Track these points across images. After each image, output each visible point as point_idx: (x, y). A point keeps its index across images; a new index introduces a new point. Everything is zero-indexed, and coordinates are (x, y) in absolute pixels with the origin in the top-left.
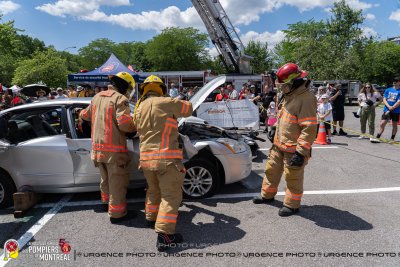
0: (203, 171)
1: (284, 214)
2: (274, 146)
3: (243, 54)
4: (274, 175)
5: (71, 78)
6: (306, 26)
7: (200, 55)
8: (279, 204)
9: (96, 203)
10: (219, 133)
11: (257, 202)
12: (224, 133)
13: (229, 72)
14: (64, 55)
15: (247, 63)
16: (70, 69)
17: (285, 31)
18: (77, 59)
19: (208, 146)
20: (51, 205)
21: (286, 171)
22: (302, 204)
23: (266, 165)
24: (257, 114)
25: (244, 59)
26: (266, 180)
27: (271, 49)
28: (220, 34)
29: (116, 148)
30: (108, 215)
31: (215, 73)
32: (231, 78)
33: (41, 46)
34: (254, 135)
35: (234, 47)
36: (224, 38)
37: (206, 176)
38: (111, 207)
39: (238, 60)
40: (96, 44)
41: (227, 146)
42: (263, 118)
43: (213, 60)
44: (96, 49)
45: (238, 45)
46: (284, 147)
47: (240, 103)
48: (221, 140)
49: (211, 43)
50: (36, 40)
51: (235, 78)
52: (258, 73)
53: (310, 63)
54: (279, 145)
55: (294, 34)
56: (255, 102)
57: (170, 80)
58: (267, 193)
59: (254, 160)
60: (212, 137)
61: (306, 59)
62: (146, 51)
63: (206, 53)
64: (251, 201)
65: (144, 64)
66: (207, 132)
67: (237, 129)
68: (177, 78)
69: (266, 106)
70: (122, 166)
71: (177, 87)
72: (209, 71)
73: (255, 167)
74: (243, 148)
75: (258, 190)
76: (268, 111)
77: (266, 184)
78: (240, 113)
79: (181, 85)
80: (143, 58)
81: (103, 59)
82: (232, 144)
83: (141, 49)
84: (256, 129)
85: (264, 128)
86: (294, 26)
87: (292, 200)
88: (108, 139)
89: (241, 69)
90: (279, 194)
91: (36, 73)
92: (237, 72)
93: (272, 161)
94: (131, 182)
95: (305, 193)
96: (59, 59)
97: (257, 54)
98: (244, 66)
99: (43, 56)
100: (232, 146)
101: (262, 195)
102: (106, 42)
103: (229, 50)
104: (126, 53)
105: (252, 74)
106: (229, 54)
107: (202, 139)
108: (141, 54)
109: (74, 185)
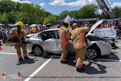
0: (94, 51)
3: (111, 11)
5: (57, 22)
7: (95, 13)
10: (100, 39)
12: (102, 39)
13: (106, 18)
14: (56, 16)
16: (57, 20)
18: (59, 17)
25: (112, 13)
28: (103, 5)
31: (100, 19)
32: (106, 20)
33: (50, 14)
35: (108, 9)
36: (104, 7)
37: (94, 52)
39: (109, 14)
40: (64, 12)
43: (100, 14)
45: (109, 8)
47: (109, 29)
48: (100, 41)
49: (99, 8)
50: (49, 12)
51: (108, 20)
57: (85, 22)
59: (112, 49)
60: (97, 40)
62: (78, 13)
63: (98, 12)
65: (77, 17)
66: (96, 39)
67: (108, 37)
68: (87, 21)
72: (98, 18)
79: (88, 23)
80: (77, 15)
81: (65, 16)
83: (76, 12)
84: (115, 38)
89: (110, 17)
91: (49, 21)
92: (108, 17)
96: (54, 17)
98: (112, 16)
99: (50, 17)
100: (104, 43)
102: (66, 11)
103: (106, 10)
104: (72, 14)
106: (106, 12)
107: (94, 41)
108: (77, 14)
109: (57, 52)
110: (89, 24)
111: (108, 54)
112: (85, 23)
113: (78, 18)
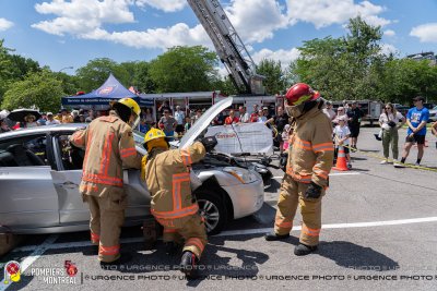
0: (209, 204)
1: (300, 253)
2: (286, 176)
3: (255, 74)
4: (288, 209)
5: (65, 101)
6: (323, 43)
7: (209, 74)
8: (295, 241)
9: (86, 244)
10: (227, 161)
11: (270, 238)
12: (233, 160)
13: (241, 93)
14: (60, 76)
15: (259, 83)
16: (66, 91)
17: (301, 49)
18: (75, 81)
19: (213, 176)
20: (33, 248)
21: (301, 204)
22: (320, 240)
23: (279, 196)
24: (270, 139)
25: (256, 78)
26: (279, 214)
27: (285, 67)
28: (230, 52)
29: (111, 180)
30: (98, 259)
31: (224, 95)
32: (241, 99)
33: (35, 67)
34: (266, 162)
35: (245, 66)
36: (233, 57)
37: (212, 210)
38: (101, 249)
39: (249, 80)
40: (96, 64)
41: (235, 175)
42: (278, 142)
43: (223, 80)
44: (96, 69)
45: (249, 64)
46: (298, 177)
47: (251, 127)
48: (229, 169)
49: (220, 62)
50: (30, 61)
51: (247, 99)
52: (272, 94)
53: (327, 82)
54: (293, 175)
55: (310, 51)
56: (268, 125)
57: (175, 102)
58: (281, 228)
59: (266, 190)
60: (218, 166)
61: (323, 78)
62: (150, 71)
63: (216, 73)
64: (263, 238)
65: (148, 85)
66: (213, 161)
67: (249, 154)
68: (182, 100)
69: (281, 129)
70: (117, 202)
71: (183, 110)
72: (218, 92)
73: (268, 197)
74: (253, 177)
75: (271, 225)
76: (283, 135)
77: (279, 218)
78: (252, 137)
79: (187, 107)
80: (147, 78)
81: (102, 81)
82: (240, 173)
83: (145, 69)
84: (270, 155)
85: (279, 153)
86: (309, 43)
87: (309, 237)
88: (103, 170)
89: (253, 89)
90: (294, 228)
92: (247, 91)
93: (285, 193)
94: (127, 219)
95: (323, 226)
96: (54, 80)
97: (270, 74)
98: (256, 86)
99: (36, 77)
100: (240, 175)
101: (275, 230)
102: (106, 62)
103: (240, 69)
104: (126, 74)
105: (265, 95)
106: (240, 73)
107: (207, 168)
108: (146, 74)
109: (60, 225)
110: (188, 112)
111: (256, 209)
112: (175, 105)
113: (151, 88)
